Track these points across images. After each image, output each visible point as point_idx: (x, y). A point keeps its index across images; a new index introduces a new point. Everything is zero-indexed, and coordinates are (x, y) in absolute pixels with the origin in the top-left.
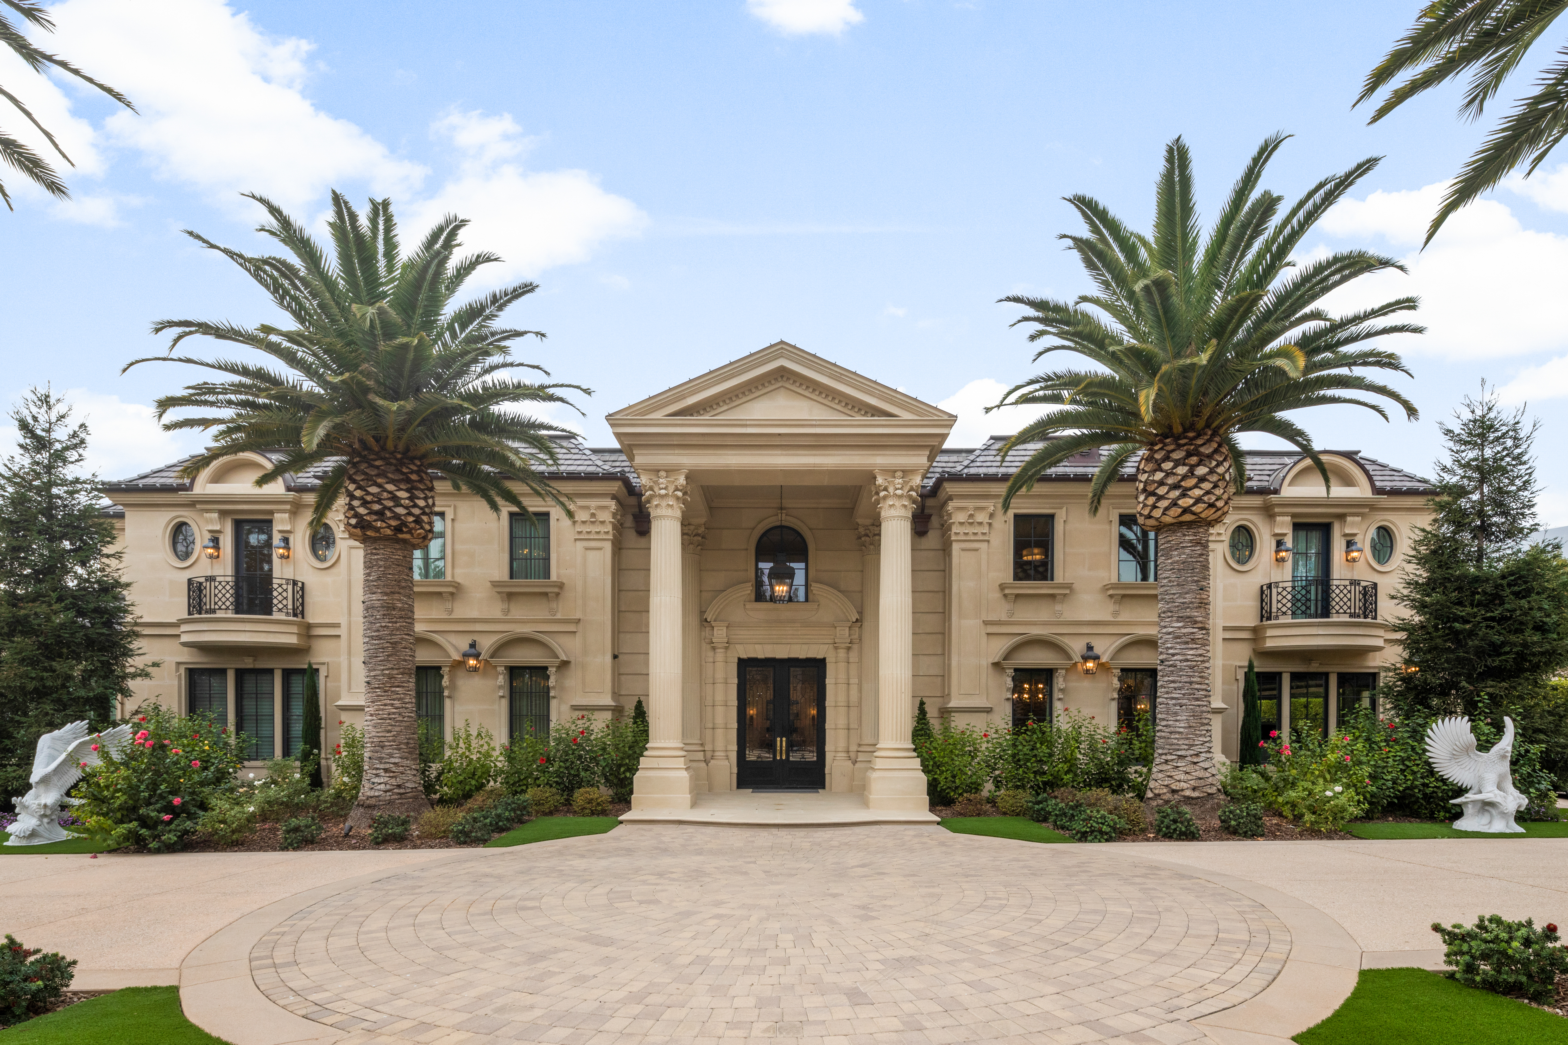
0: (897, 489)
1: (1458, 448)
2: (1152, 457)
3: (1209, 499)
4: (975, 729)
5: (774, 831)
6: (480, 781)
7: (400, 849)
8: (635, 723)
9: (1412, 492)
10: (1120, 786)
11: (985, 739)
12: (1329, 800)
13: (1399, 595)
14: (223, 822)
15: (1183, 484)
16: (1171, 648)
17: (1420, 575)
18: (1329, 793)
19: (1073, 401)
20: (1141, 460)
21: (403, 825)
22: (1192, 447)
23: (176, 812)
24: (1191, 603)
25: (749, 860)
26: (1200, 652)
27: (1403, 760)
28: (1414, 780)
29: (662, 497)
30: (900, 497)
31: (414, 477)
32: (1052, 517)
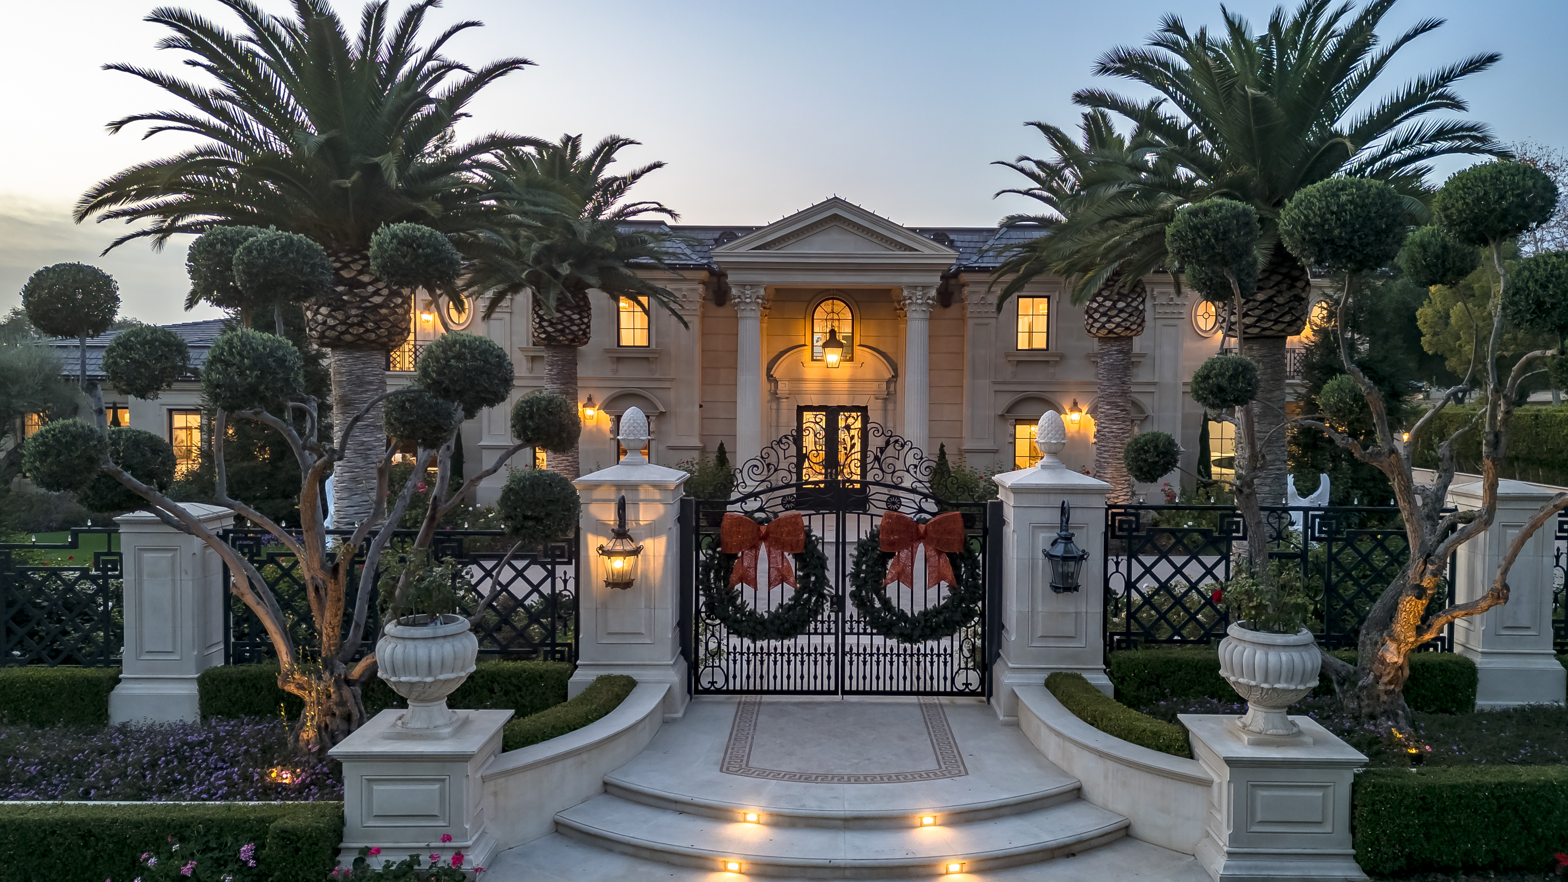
0: (918, 299)
29: (747, 303)
30: (921, 304)
32: (1048, 297)
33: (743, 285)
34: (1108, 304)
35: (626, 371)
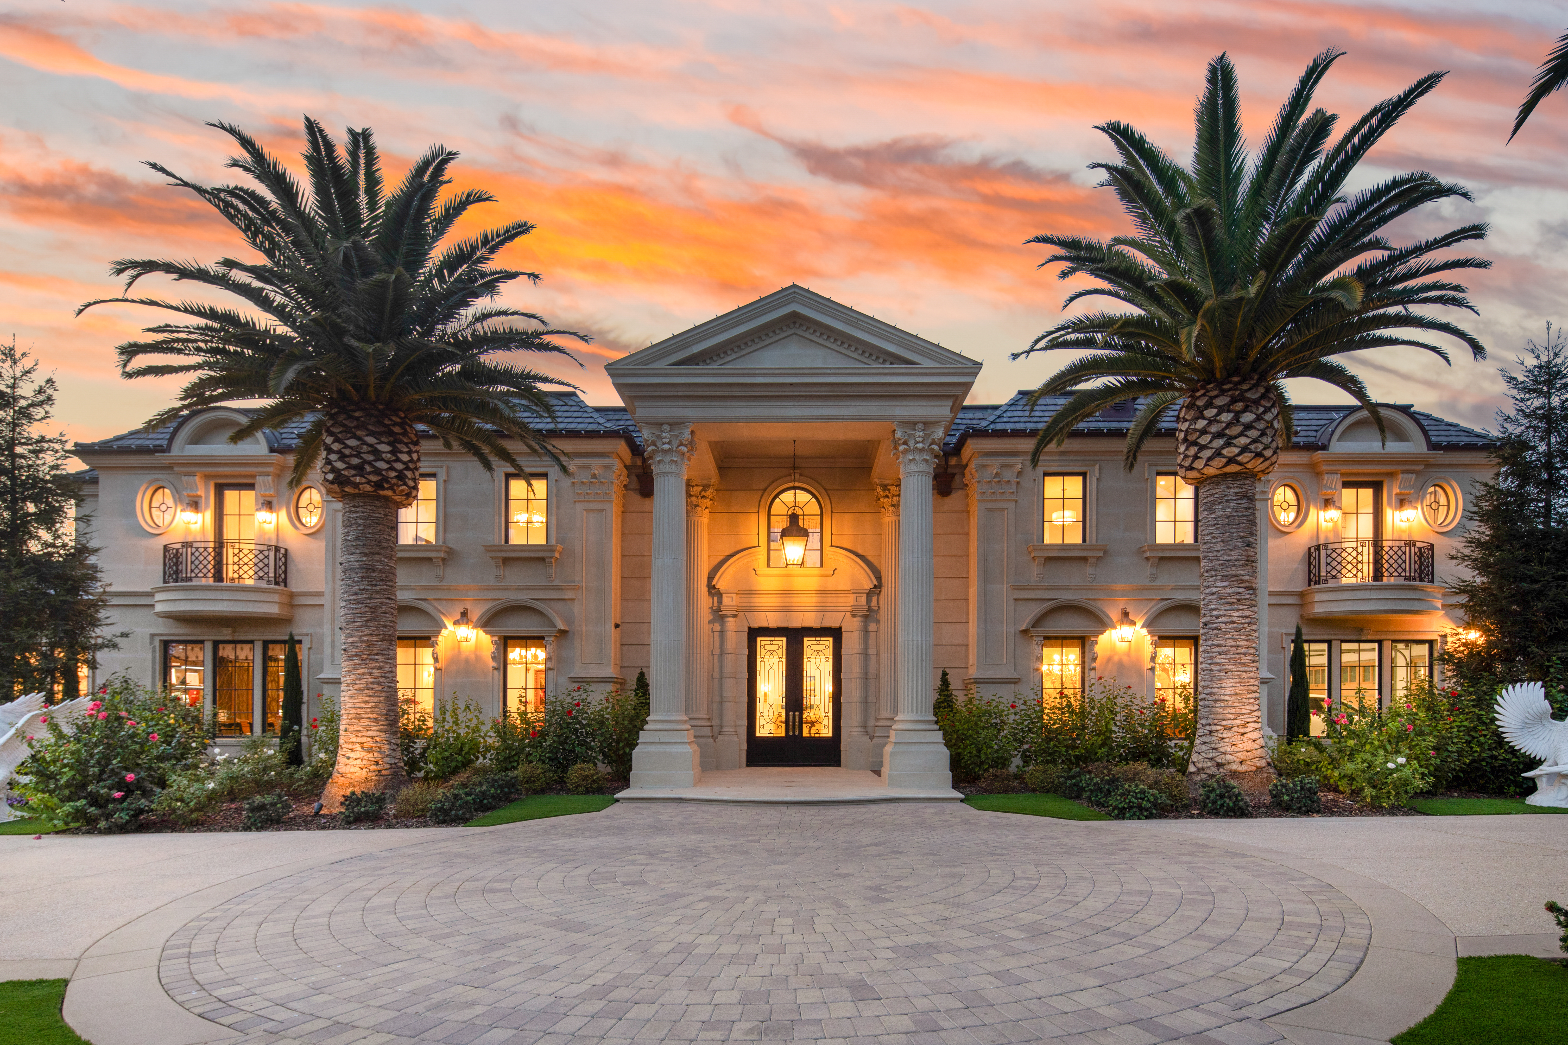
0: (918, 443)
1: (1522, 396)
2: (1194, 404)
3: (1256, 448)
4: (1001, 700)
5: (783, 809)
6: (467, 757)
7: (373, 828)
8: (637, 695)
9: (1470, 448)
10: (1159, 760)
11: (1013, 711)
12: (1391, 772)
13: (1459, 555)
14: (182, 800)
15: (1227, 432)
16: (1215, 609)
17: (1483, 533)
18: (1391, 765)
19: (1107, 345)
20: (1181, 409)
21: (377, 802)
22: (1237, 393)
23: (128, 789)
24: (1237, 560)
25: (752, 838)
26: (1247, 613)
27: (1468, 731)
28: (1482, 751)
29: (665, 452)
30: (922, 450)
31: (397, 429)
32: (1084, 475)
33: (659, 424)
34: (1226, 417)
35: (516, 577)
